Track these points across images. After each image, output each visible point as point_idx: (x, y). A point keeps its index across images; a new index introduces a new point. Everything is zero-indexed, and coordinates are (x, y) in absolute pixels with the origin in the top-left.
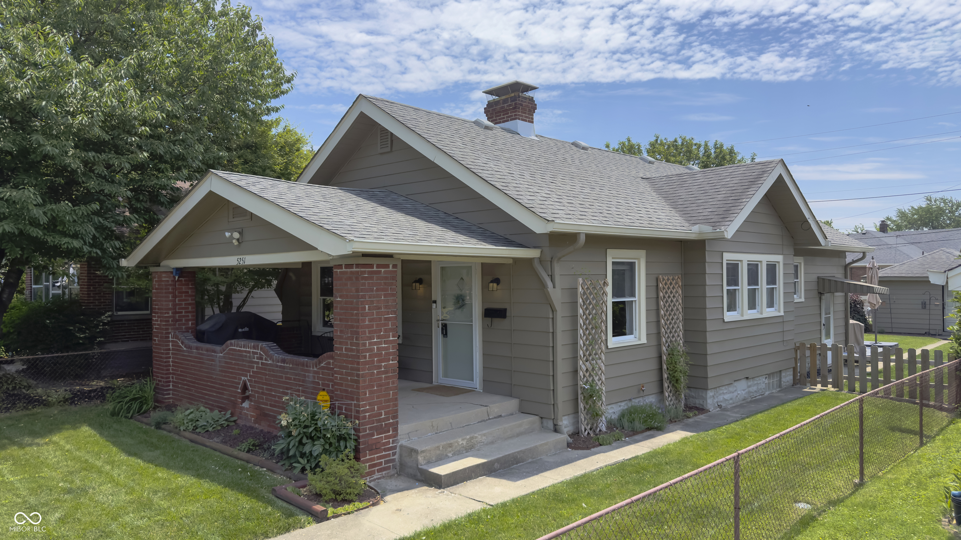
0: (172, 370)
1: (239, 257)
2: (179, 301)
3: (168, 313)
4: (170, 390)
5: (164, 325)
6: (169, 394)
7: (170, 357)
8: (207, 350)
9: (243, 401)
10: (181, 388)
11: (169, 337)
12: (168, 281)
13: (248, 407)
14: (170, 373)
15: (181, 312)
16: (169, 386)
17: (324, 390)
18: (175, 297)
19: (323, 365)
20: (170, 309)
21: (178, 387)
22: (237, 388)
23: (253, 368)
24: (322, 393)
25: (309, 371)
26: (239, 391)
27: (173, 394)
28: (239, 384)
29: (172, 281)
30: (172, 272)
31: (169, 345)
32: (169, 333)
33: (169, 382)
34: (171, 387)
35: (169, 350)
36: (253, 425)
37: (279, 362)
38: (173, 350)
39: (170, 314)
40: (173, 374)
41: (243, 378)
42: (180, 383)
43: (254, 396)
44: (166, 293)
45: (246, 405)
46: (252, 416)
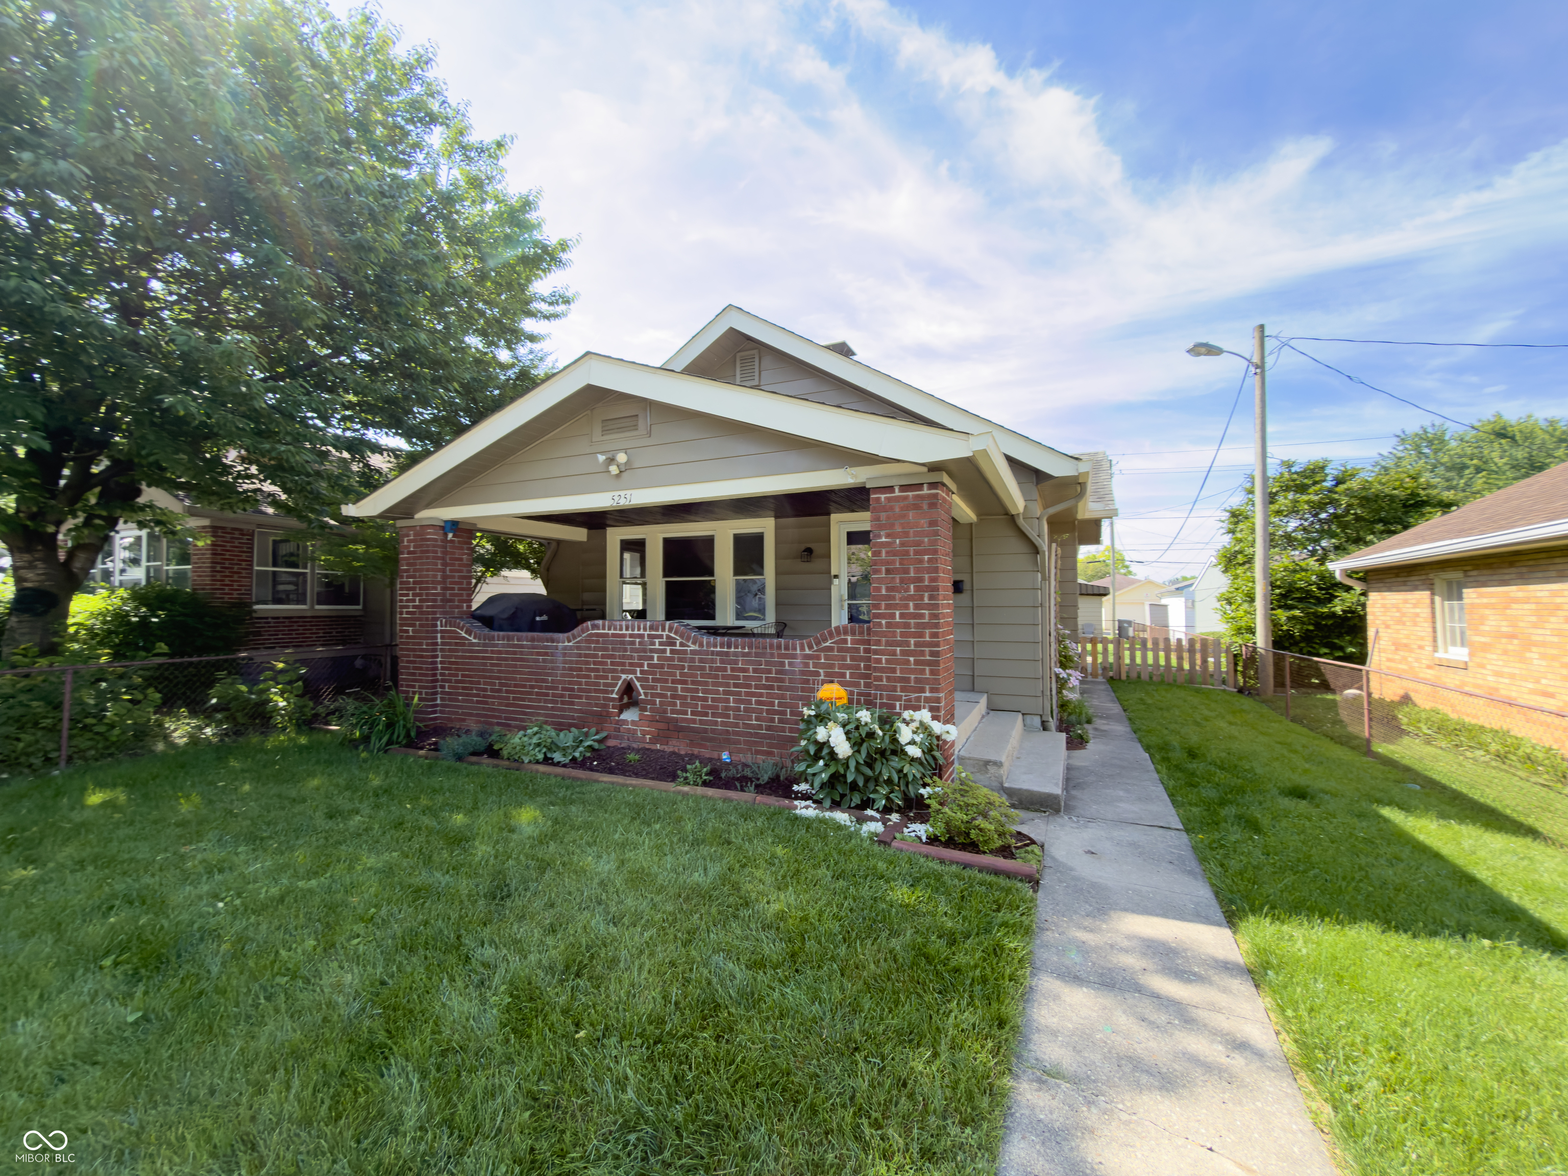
0: (442, 674)
1: (617, 493)
2: (451, 571)
3: (436, 589)
4: (436, 705)
5: (428, 607)
6: (435, 712)
7: (437, 656)
8: (533, 640)
9: (621, 712)
10: (463, 701)
11: (436, 626)
12: (435, 540)
13: (637, 719)
14: (437, 681)
15: (453, 589)
16: (436, 699)
17: (832, 682)
18: (445, 564)
19: (827, 644)
20: (439, 583)
21: (458, 701)
22: (612, 692)
23: (652, 658)
24: (826, 686)
25: (794, 656)
26: (614, 696)
27: (441, 712)
28: (615, 685)
29: (442, 541)
30: (443, 528)
31: (436, 638)
32: (437, 619)
33: (436, 693)
34: (439, 702)
35: (436, 644)
36: (647, 746)
37: (715, 646)
38: (443, 644)
39: (439, 591)
40: (443, 681)
41: (624, 676)
42: (461, 694)
43: (654, 703)
44: (434, 558)
45: (630, 715)
46: (644, 733)
